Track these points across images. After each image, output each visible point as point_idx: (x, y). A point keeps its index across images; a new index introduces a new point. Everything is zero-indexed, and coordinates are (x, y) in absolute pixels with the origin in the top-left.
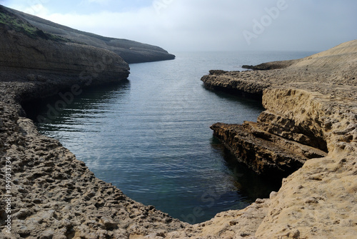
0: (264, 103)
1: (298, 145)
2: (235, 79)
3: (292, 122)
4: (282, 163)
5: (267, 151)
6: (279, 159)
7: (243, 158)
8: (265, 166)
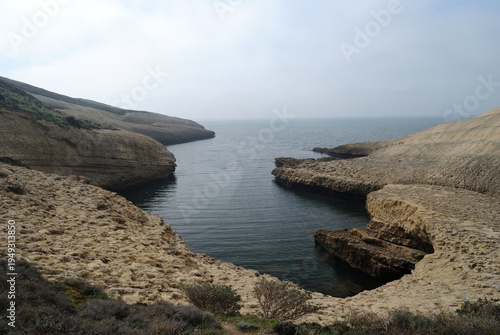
0: (369, 210)
1: (408, 249)
2: (319, 174)
3: (401, 229)
4: (396, 265)
5: (382, 256)
6: (393, 261)
7: (357, 264)
8: (382, 268)
